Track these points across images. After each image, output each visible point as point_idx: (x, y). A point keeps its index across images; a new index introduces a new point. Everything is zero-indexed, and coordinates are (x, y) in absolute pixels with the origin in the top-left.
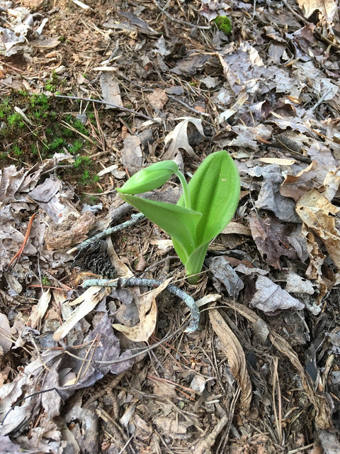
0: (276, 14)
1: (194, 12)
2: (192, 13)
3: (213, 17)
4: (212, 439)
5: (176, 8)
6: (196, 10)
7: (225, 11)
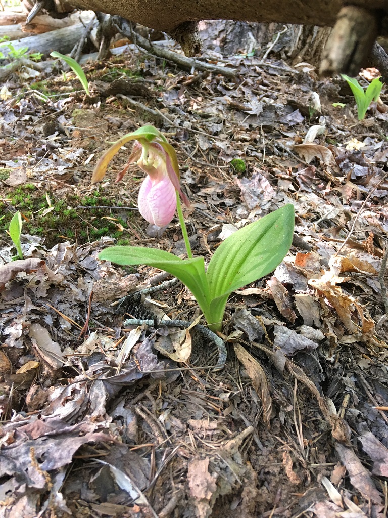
0: (282, 160)
1: (214, 157)
2: (212, 157)
3: (230, 160)
4: (240, 439)
5: (199, 154)
6: (215, 155)
7: (240, 156)
